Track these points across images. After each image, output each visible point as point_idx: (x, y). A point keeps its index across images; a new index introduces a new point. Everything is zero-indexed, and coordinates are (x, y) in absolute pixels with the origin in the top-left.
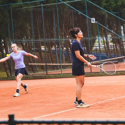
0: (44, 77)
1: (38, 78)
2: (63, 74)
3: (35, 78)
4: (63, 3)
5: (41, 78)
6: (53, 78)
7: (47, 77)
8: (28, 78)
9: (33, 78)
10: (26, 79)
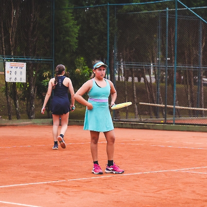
0: (146, 127)
1: (138, 126)
2: (176, 124)
3: (133, 127)
4: (188, 9)
5: (142, 127)
6: (159, 130)
7: (151, 127)
8: (124, 126)
9: (130, 126)
10: (121, 126)
